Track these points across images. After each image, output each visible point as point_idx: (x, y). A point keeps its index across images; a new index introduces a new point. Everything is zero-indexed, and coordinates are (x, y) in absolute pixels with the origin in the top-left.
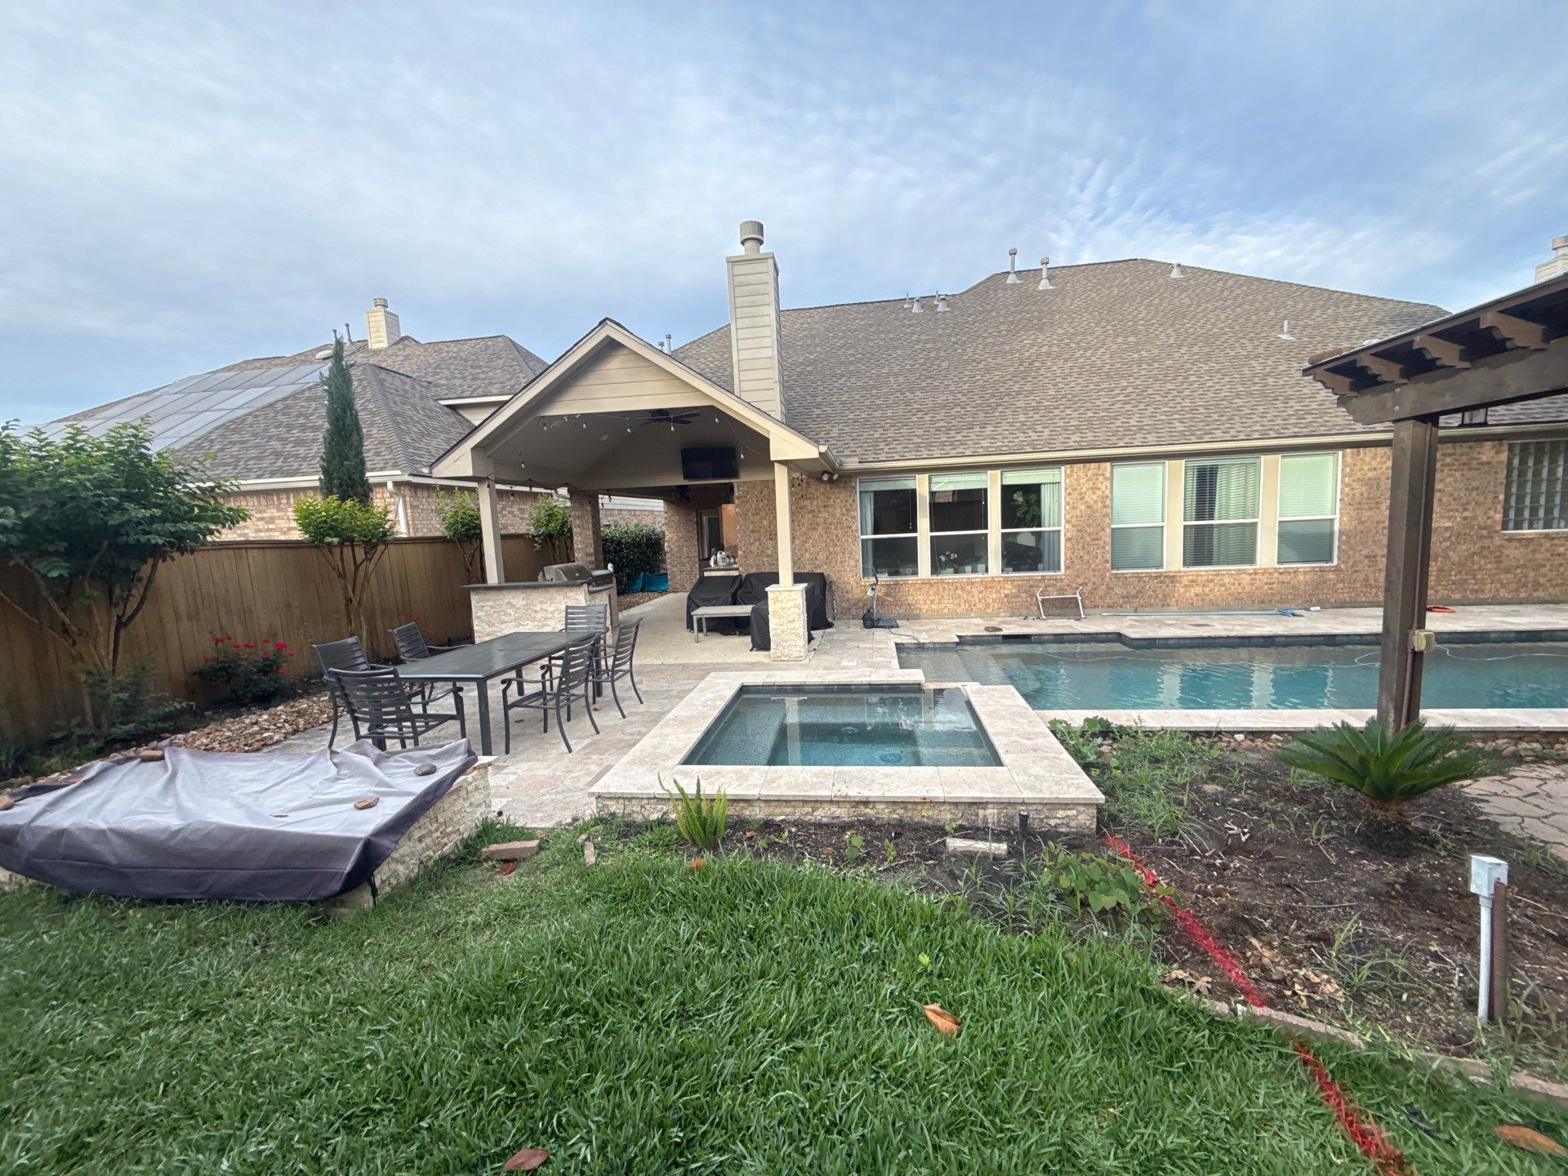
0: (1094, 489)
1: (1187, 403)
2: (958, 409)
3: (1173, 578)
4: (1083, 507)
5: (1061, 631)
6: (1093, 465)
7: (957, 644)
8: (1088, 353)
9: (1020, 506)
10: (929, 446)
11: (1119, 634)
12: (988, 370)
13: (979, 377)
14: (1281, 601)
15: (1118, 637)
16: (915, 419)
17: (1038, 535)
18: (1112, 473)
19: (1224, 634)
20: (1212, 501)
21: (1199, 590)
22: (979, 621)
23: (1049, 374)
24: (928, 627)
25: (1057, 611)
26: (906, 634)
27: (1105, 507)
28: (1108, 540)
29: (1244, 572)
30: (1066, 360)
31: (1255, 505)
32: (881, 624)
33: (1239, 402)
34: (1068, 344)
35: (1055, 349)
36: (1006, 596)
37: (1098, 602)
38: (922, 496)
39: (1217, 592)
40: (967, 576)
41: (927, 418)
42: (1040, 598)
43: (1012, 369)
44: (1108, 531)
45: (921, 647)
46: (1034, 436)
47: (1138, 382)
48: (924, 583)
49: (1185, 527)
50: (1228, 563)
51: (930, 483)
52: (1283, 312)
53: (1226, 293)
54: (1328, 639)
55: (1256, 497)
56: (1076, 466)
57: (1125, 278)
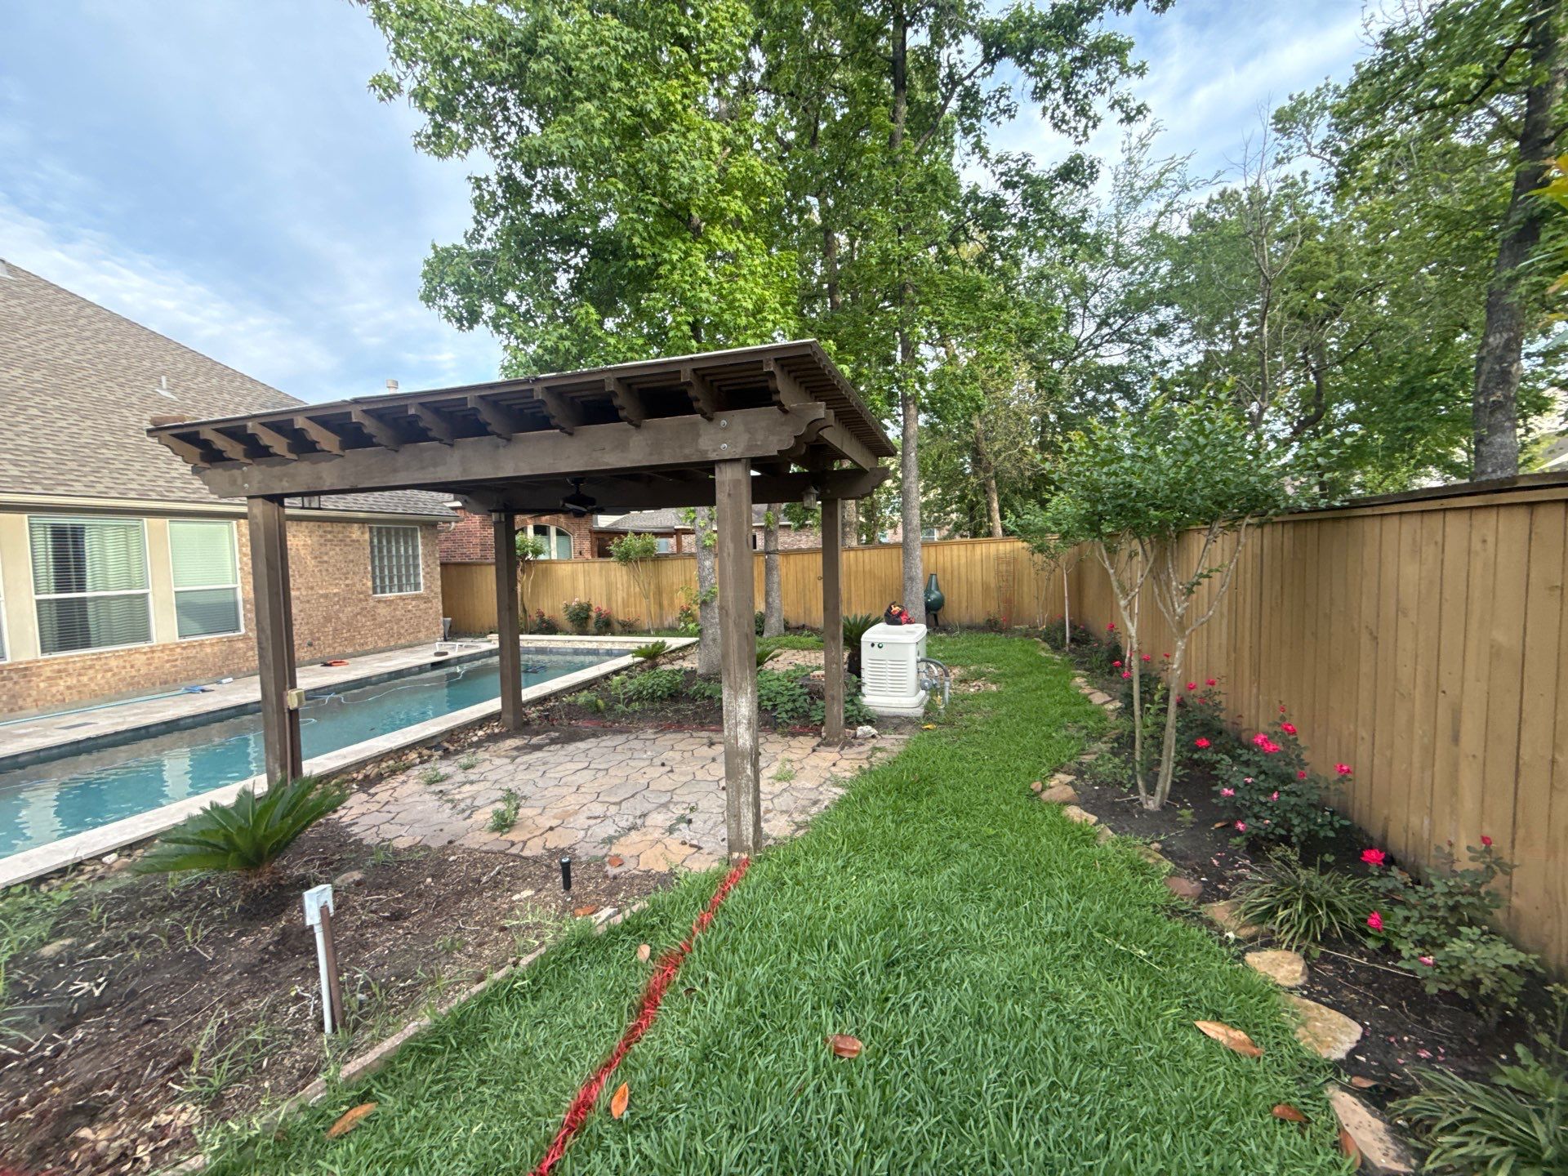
1: (25, 441)
14: (188, 679)
19: (110, 730)
21: (71, 681)
29: (137, 651)
31: (143, 575)
33: (108, 454)
39: (98, 680)
49: (39, 602)
50: (112, 643)
52: (160, 366)
53: (82, 322)
54: (241, 710)
55: (142, 563)
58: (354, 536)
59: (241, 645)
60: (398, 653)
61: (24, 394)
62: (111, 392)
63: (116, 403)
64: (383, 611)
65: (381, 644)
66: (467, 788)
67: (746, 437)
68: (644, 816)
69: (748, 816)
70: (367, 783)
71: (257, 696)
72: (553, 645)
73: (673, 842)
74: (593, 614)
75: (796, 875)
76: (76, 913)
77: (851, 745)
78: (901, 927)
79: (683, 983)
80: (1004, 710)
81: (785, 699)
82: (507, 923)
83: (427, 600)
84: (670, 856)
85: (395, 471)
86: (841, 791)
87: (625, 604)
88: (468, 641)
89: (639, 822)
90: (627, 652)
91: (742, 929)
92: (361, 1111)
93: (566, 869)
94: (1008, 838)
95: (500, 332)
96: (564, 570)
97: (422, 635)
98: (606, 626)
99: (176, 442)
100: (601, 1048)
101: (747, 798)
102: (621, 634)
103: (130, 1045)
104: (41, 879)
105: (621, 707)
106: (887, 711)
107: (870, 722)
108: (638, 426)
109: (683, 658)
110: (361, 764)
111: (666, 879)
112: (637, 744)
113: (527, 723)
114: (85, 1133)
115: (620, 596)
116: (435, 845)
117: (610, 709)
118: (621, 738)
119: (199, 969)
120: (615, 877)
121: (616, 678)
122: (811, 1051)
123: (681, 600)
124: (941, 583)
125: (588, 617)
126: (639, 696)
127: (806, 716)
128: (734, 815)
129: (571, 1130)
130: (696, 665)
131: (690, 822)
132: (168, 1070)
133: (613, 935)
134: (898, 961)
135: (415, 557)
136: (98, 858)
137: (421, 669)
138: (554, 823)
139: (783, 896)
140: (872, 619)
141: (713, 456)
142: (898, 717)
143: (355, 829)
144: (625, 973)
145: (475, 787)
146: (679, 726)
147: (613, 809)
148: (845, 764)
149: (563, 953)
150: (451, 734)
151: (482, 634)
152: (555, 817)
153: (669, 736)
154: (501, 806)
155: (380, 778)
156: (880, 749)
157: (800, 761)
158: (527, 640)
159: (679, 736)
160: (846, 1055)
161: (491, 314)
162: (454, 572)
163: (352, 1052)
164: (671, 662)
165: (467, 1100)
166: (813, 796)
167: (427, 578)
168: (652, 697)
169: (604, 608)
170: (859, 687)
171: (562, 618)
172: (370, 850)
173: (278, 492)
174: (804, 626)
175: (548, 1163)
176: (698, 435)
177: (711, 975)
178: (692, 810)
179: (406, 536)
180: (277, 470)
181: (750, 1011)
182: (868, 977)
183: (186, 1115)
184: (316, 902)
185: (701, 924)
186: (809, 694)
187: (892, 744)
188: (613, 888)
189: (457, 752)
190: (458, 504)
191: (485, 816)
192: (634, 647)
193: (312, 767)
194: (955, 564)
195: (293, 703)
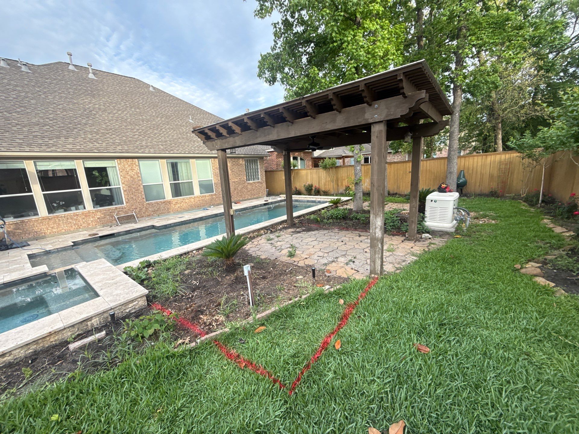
0: (132, 170)
1: (163, 139)
2: (48, 127)
3: (169, 202)
4: (129, 177)
5: (128, 229)
6: (130, 160)
7: (73, 246)
8: (120, 112)
9: (97, 177)
10: (29, 145)
11: (153, 226)
12: (65, 110)
13: (59, 112)
14: (203, 206)
15: (153, 227)
16: (15, 128)
17: (110, 189)
18: (139, 163)
19: (188, 219)
20: (178, 174)
21: (179, 205)
22: (85, 232)
23: (101, 118)
24: (52, 241)
25: (126, 221)
26: (35, 248)
27: (139, 177)
28: (142, 190)
29: (192, 198)
30: (109, 113)
31: (191, 176)
32: (14, 246)
33: (180, 141)
34: (109, 106)
35: (102, 107)
36: (98, 218)
37: (143, 214)
38: (31, 173)
39: (184, 205)
40: (73, 212)
41: (24, 129)
42: (116, 217)
43: (80, 112)
44: (142, 186)
45: (48, 253)
46: (98, 145)
47: (143, 128)
48: (44, 219)
49: (171, 184)
50: (186, 195)
51: (35, 165)
52: (189, 113)
53: (171, 101)
54: (216, 215)
55: (191, 173)
56: (122, 160)
57: (131, 85)
58: (241, 163)
59: (214, 197)
60: (255, 200)
61: (161, 125)
62: (179, 122)
63: (180, 125)
64: (249, 187)
65: (249, 197)
66: (279, 243)
67: (386, 111)
68: (337, 258)
69: (378, 262)
70: (252, 238)
71: (223, 211)
72: (300, 199)
73: (348, 268)
74: (313, 188)
75: (398, 286)
76: (190, 264)
77: (419, 241)
78: (446, 312)
79: (356, 314)
80: (499, 232)
81: (390, 221)
82: (295, 285)
83: (261, 183)
84: (347, 272)
85: (257, 138)
86: (415, 258)
87: (325, 185)
88: (274, 197)
89: (335, 260)
90: (326, 202)
91: (377, 301)
92: (263, 328)
93: (314, 271)
94: (501, 286)
95: (283, 84)
96: (303, 172)
97: (260, 195)
98: (318, 192)
99: (199, 134)
100: (330, 327)
101: (378, 256)
102: (323, 195)
103: (207, 298)
104: (181, 255)
105: (325, 221)
106: (436, 229)
107: (428, 232)
108: (340, 112)
109: (347, 205)
110: (249, 233)
111: (347, 279)
112: (333, 234)
113: (295, 224)
114: (201, 316)
115: (323, 182)
116: (272, 259)
117: (322, 221)
118: (326, 232)
119: (218, 283)
120: (329, 277)
121: (323, 211)
122: (408, 347)
123: (345, 183)
124: (466, 175)
125: (312, 189)
126: (332, 217)
127: (399, 228)
128: (373, 261)
129: (323, 349)
130: (352, 207)
131: (354, 262)
132: (216, 306)
133: (331, 295)
134: (445, 324)
135: (258, 169)
136: (192, 251)
137: (261, 205)
138: (307, 257)
139: (393, 292)
140: (431, 190)
141: (371, 121)
142: (442, 231)
143: (249, 252)
144: (336, 307)
145: (281, 243)
146: (347, 229)
147: (326, 255)
148: (418, 248)
149: (315, 297)
150: (272, 226)
151: (278, 195)
152: (307, 255)
153: (343, 232)
154: (291, 250)
155: (254, 238)
156: (433, 244)
157: (397, 245)
158: (295, 197)
159: (347, 232)
160: (423, 352)
161: (281, 77)
162: (269, 174)
163: (258, 312)
164: (342, 206)
165: (291, 332)
166: (403, 258)
167: (261, 175)
168: (337, 218)
169: (317, 186)
170: (423, 218)
171: (303, 190)
172: (255, 258)
173: (225, 148)
174: (396, 194)
175: (316, 356)
176: (365, 113)
177: (367, 314)
178: (355, 258)
179: (255, 162)
180: (224, 141)
181: (382, 328)
182: (432, 327)
183: (222, 318)
184: (247, 269)
185: (361, 296)
186: (400, 220)
187: (439, 242)
188: (329, 280)
189: (274, 232)
190: (273, 150)
191: (285, 252)
192: (329, 200)
193: (237, 232)
194: (475, 165)
195: (232, 213)
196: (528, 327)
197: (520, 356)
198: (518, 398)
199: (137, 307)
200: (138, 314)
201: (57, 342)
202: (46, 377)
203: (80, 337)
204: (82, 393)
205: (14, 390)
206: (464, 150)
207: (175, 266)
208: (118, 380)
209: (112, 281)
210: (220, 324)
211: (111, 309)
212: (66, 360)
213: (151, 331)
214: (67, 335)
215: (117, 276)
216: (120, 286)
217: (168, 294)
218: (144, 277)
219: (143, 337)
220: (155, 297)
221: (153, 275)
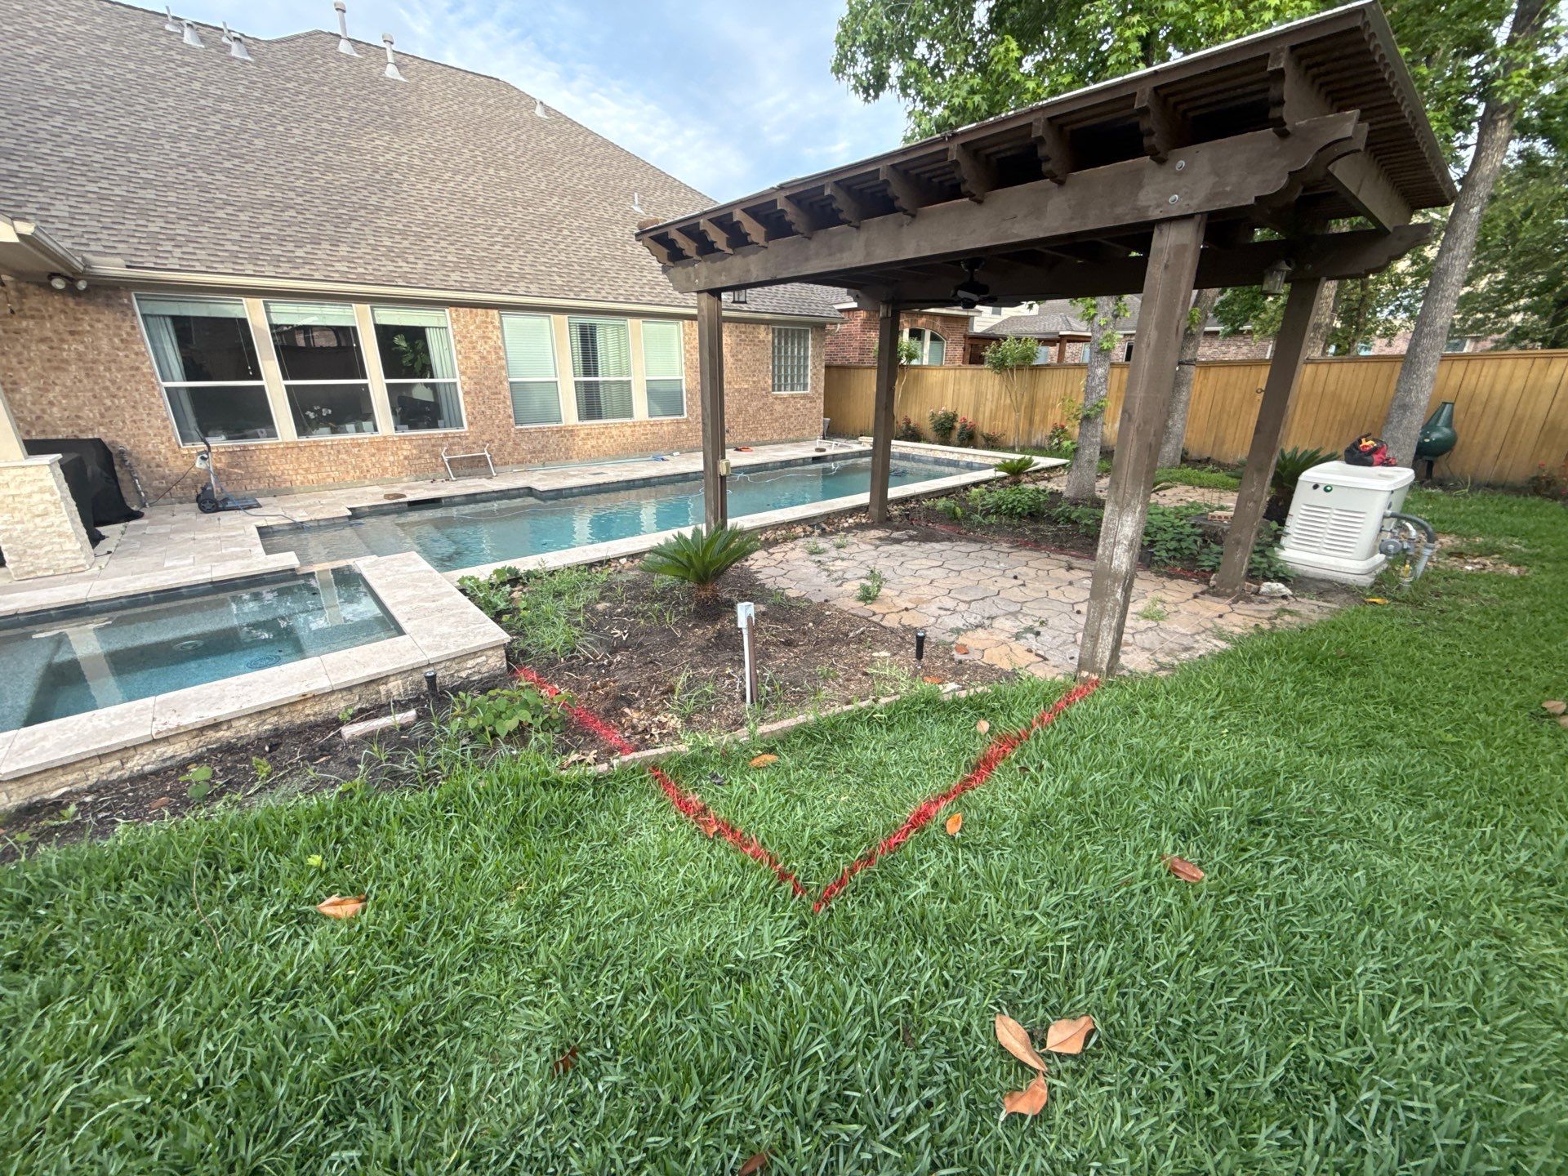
0: (485, 338)
1: (563, 257)
2: (292, 213)
3: (572, 432)
4: (477, 358)
5: (472, 491)
6: (480, 311)
7: (350, 517)
8: (459, 178)
9: (404, 352)
10: (254, 259)
11: (530, 489)
12: (329, 168)
13: (316, 174)
14: (654, 449)
15: (530, 492)
16: (220, 214)
17: (433, 386)
18: (501, 322)
19: (616, 479)
20: (595, 358)
21: (594, 442)
22: (376, 488)
23: (414, 193)
24: (306, 503)
25: (467, 471)
26: (273, 513)
27: (500, 358)
28: (508, 394)
29: (626, 424)
30: (433, 180)
31: (628, 366)
32: (229, 505)
33: (606, 265)
34: (432, 160)
35: (416, 161)
36: (406, 458)
37: (508, 458)
38: (261, 330)
39: (607, 444)
40: (350, 435)
41: (243, 216)
42: (446, 458)
43: (365, 174)
44: (506, 385)
46: (406, 268)
47: (515, 225)
48: (288, 447)
49: (576, 383)
50: (613, 417)
51: (268, 312)
52: (634, 184)
53: (587, 150)
54: (685, 477)
55: (628, 357)
56: (461, 310)
57: (489, 98)
58: (761, 337)
59: (684, 427)
60: (788, 446)
61: (561, 218)
62: (606, 211)
63: (609, 221)
64: (779, 407)
65: (776, 437)
66: (839, 562)
67: (1210, 180)
68: (992, 618)
69: (1107, 640)
70: (769, 544)
71: (701, 467)
72: (916, 452)
73: (1019, 648)
74: (958, 425)
75: (1152, 709)
76: (611, 589)
77: (1248, 600)
78: (1278, 793)
79: (1017, 762)
81: (1168, 536)
82: (869, 670)
83: (812, 400)
84: (1014, 658)
85: (806, 259)
86: (1223, 645)
87: (993, 417)
88: (841, 442)
89: (987, 622)
90: (989, 467)
91: (1083, 738)
92: (770, 758)
93: (921, 641)
94: (1477, 750)
96: (934, 377)
97: (806, 432)
98: (969, 438)
99: (652, 244)
100: (941, 782)
101: (1109, 622)
102: (984, 448)
103: (643, 672)
104: (591, 565)
105: (978, 517)
106: (1311, 572)
107: (1284, 580)
108: (1061, 183)
109: (1049, 479)
110: (764, 529)
111: (1012, 676)
112: (991, 555)
113: (889, 519)
114: (627, 710)
115: (988, 407)
116: (816, 600)
117: (967, 518)
118: (978, 546)
119: (674, 641)
120: (960, 662)
121: (975, 490)
122: (1143, 859)
123: (1055, 417)
124: (1459, 417)
125: (952, 428)
126: (997, 510)
127: (1193, 559)
128: (1092, 635)
129: (913, 827)
130: (1062, 488)
131: (1038, 634)
132: (663, 693)
133: (956, 706)
134: (1267, 823)
135: (806, 358)
136: (617, 559)
137: (805, 461)
138: (910, 606)
139: (1133, 723)
140: (1322, 454)
141: (1153, 216)
142: (1330, 582)
143: (760, 576)
144: (965, 737)
145: (845, 564)
146: (1036, 545)
147: (963, 607)
148: (1239, 619)
149: (914, 704)
150: (828, 517)
151: (854, 437)
152: (910, 601)
153: (1024, 553)
154: (869, 583)
155: (776, 543)
156: (1290, 612)
157: (1176, 604)
158: (899, 446)
159: (1036, 554)
160: (1183, 878)
161: (901, 73)
162: (837, 373)
163: (763, 720)
164: (1034, 482)
165: (837, 779)
166: (1186, 642)
167: (814, 378)
168: (1011, 513)
169: (970, 419)
170: (1277, 538)
171: (927, 426)
172: (770, 593)
173: (718, 286)
174: (1208, 460)
175: (895, 840)
176: (1140, 187)
177: (1046, 764)
178: (1042, 623)
179: (799, 337)
181: (1083, 804)
182: (1225, 823)
183: (675, 722)
184: (744, 612)
185: (1041, 720)
186: (1202, 535)
187: (1310, 610)
188: (958, 670)
189: (831, 533)
190: (855, 305)
191: (853, 587)
192: (999, 461)
193: (734, 523)
194: (1499, 388)
195: (723, 471)
196: (1529, 869)
197: (1477, 936)
198: (1434, 1031)
199: (484, 669)
200: (486, 685)
201: (319, 718)
202: (297, 783)
203: (363, 715)
204: (366, 824)
205: (238, 797)
206: (1477, 340)
207: (575, 590)
208: (439, 811)
209: (433, 605)
210: (669, 734)
211: (429, 665)
212: (335, 757)
213: (511, 724)
214: (338, 706)
215: (443, 595)
216: (448, 617)
217: (554, 650)
218: (502, 605)
219: (494, 735)
220: (524, 653)
221: (522, 605)
